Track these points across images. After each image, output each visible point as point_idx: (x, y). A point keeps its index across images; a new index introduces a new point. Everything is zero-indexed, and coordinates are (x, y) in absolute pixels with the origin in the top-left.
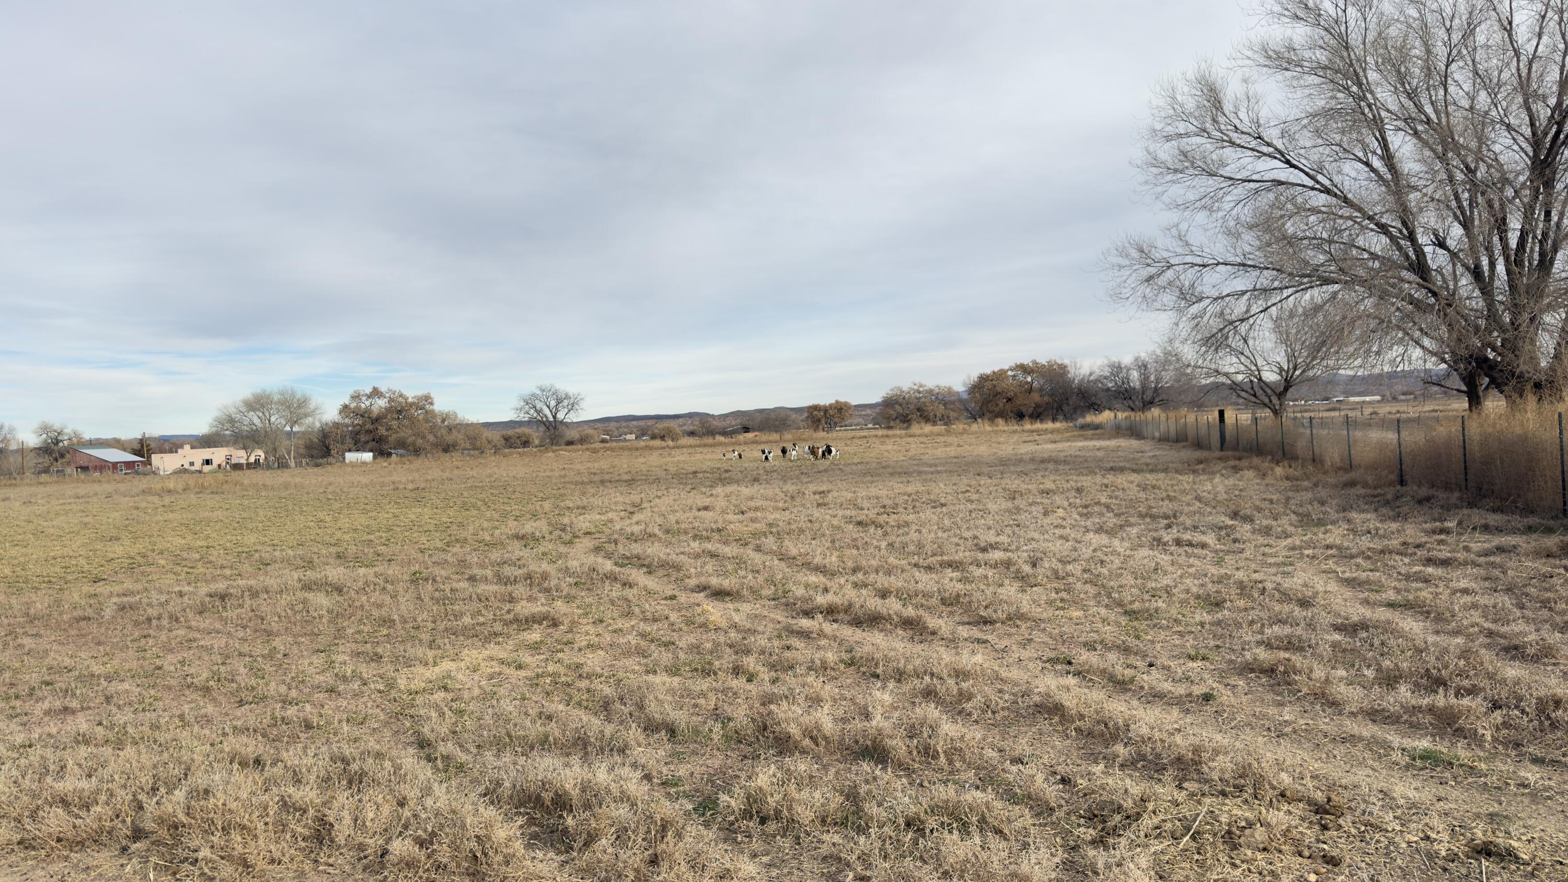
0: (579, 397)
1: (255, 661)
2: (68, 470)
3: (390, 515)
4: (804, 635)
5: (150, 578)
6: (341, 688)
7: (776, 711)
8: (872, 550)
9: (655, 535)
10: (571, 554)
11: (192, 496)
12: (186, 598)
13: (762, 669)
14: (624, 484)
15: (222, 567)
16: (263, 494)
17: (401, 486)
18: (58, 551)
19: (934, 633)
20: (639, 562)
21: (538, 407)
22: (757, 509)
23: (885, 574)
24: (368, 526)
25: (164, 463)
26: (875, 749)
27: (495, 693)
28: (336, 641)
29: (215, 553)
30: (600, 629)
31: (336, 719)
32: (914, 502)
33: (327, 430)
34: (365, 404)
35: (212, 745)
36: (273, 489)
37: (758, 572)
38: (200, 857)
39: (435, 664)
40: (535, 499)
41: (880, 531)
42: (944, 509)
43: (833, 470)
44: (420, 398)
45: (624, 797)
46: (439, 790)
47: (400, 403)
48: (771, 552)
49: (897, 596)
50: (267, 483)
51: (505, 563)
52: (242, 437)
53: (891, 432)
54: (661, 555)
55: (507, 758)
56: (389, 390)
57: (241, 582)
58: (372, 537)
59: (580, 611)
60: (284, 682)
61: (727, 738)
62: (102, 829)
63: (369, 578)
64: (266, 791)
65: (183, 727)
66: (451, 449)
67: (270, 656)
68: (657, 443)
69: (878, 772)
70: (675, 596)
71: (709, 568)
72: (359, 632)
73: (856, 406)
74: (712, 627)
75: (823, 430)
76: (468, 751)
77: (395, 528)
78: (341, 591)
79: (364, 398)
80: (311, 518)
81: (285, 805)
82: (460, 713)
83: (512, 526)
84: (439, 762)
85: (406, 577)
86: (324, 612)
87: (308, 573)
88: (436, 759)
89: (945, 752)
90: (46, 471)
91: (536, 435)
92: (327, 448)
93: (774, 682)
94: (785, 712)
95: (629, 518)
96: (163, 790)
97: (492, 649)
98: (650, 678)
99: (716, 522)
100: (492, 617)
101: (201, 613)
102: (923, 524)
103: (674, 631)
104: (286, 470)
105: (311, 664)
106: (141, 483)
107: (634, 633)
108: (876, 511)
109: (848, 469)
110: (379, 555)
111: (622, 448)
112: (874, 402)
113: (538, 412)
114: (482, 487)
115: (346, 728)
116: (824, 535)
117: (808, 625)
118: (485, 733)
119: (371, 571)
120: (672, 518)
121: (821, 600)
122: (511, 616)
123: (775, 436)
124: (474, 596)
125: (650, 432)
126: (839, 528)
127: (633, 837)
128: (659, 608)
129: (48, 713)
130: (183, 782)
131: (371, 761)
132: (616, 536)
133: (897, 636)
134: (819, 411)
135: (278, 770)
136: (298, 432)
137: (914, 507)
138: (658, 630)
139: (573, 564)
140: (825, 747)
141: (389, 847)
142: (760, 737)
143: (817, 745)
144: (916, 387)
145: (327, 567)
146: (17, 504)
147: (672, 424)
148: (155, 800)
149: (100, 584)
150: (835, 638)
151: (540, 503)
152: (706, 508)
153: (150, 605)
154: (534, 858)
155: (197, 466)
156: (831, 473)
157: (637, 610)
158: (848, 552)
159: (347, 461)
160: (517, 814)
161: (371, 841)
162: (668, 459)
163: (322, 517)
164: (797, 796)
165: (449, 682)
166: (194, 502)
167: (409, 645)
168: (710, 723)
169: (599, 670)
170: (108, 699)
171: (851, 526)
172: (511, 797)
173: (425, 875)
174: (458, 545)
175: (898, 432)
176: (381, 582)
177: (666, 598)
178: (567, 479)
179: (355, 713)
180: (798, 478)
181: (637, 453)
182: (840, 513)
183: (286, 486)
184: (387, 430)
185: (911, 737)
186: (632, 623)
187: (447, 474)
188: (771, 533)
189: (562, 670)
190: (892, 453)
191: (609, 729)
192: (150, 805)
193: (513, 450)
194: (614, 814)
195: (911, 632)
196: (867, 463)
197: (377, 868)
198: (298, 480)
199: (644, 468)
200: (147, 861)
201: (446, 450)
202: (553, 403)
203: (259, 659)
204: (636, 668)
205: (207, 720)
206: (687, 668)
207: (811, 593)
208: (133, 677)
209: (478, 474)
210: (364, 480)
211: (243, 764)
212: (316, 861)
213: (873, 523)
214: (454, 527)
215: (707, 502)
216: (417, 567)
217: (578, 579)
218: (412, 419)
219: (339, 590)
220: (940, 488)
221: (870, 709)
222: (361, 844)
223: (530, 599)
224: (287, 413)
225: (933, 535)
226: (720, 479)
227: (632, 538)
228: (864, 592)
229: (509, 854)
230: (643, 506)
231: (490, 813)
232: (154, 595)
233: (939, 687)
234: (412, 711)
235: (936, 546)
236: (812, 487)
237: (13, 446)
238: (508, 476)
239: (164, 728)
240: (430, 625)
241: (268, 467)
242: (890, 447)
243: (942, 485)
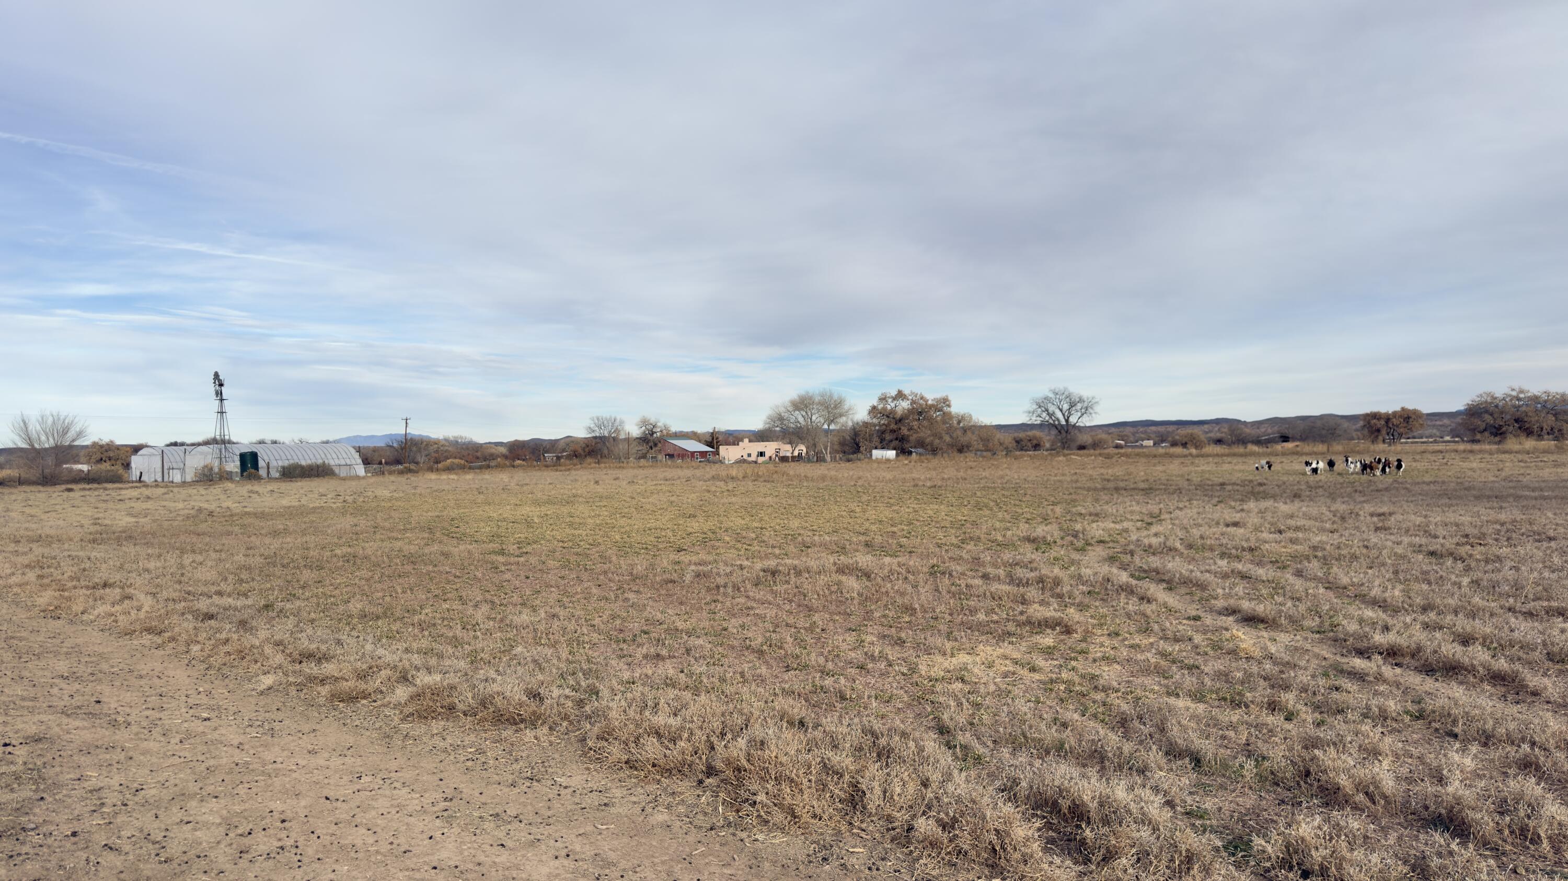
0: (1093, 401)
1: (799, 632)
2: (660, 457)
3: (911, 510)
4: (1359, 677)
5: (718, 551)
6: (870, 666)
7: (1322, 757)
8: (1449, 586)
9: (1176, 550)
10: (1084, 562)
11: (750, 483)
12: (745, 571)
13: (1304, 709)
14: (1141, 493)
15: (773, 547)
16: (805, 484)
17: (921, 483)
18: (652, 524)
19: (1535, 694)
20: (1157, 575)
21: (1050, 411)
22: (1297, 529)
23: (1467, 616)
24: (892, 519)
25: (729, 453)
26: (1451, 820)
27: (1009, 692)
28: (866, 623)
29: (767, 534)
30: (1116, 643)
31: (866, 694)
32: (1509, 533)
33: (858, 428)
34: (890, 405)
35: (766, 702)
36: (812, 480)
37: (1299, 599)
38: (758, 801)
39: (952, 655)
40: (1046, 503)
41: (1460, 565)
42: (1553, 544)
43: (1397, 489)
44: (939, 401)
45: (1144, 820)
46: (959, 778)
47: (921, 405)
48: (1315, 578)
49: (1483, 644)
50: (809, 475)
51: (1017, 564)
52: (789, 434)
53: (1476, 447)
54: (1183, 571)
55: (1022, 758)
56: (912, 393)
57: (789, 562)
58: (895, 529)
59: (1095, 622)
60: (822, 654)
61: (1261, 778)
62: (684, 760)
63: (893, 567)
64: (809, 751)
65: (744, 682)
66: (965, 449)
67: (811, 629)
68: (1179, 450)
69: (1454, 846)
70: (1200, 617)
71: (1240, 589)
72: (884, 616)
73: (1428, 415)
74: (1242, 654)
75: (1384, 441)
76: (984, 744)
77: (915, 522)
78: (869, 577)
79: (890, 400)
80: (844, 508)
81: (826, 767)
82: (977, 706)
83: (1023, 529)
84: (958, 750)
85: (925, 569)
86: (855, 595)
87: (842, 558)
88: (955, 746)
89: (1550, 838)
90: (644, 457)
91: (1047, 439)
92: (857, 445)
93: (1318, 724)
94: (1334, 760)
95: (1146, 529)
96: (729, 736)
97: (1006, 648)
98: (1172, 700)
99: (1248, 540)
100: (1005, 616)
101: (756, 585)
102: (1522, 561)
103: (1198, 654)
104: (823, 464)
105: (844, 640)
106: (711, 470)
107: (1154, 651)
108: (1455, 540)
109: (1417, 489)
110: (901, 546)
111: (1138, 455)
112: (1454, 410)
113: (1051, 415)
114: (994, 488)
115: (874, 705)
116: (1384, 564)
117: (1363, 666)
118: (1001, 729)
119: (895, 561)
120: (1196, 532)
121: (1379, 638)
122: (1024, 618)
123: (1321, 448)
124: (988, 594)
125: (1170, 439)
126: (1403, 557)
127: (1155, 862)
128: (1180, 627)
129: (646, 657)
130: (744, 731)
131: (897, 738)
132: (1132, 547)
133: (1483, 690)
134: (1379, 419)
135: (818, 734)
136: (834, 430)
137: (1508, 539)
138: (1180, 651)
139: (1086, 572)
140: (1384, 807)
141: (914, 823)
142: (1302, 783)
143: (1374, 803)
144: (1514, 393)
145: (857, 554)
146: (625, 483)
147: (1196, 430)
148: (723, 743)
149: (682, 553)
150: (1398, 685)
151: (1051, 507)
152: (1236, 524)
153: (718, 574)
154: (1051, 863)
155: (753, 458)
156: (1393, 492)
157: (1156, 627)
158: (1416, 586)
159: (874, 458)
160: (1034, 815)
161: (898, 815)
162: (1192, 468)
163: (853, 508)
164: (1348, 855)
165: (966, 674)
166: (751, 488)
167: (929, 634)
168: (1241, 759)
169: (1115, 684)
170: (688, 651)
171: (1421, 556)
172: (1028, 798)
173: (947, 858)
174: (972, 543)
175: (1487, 447)
176: (904, 572)
177: (1189, 618)
178: (1079, 485)
179: (882, 691)
180: (1350, 496)
181: (1156, 461)
182: (1406, 540)
183: (823, 478)
184: (909, 430)
185: (1501, 813)
186: (1151, 640)
187: (961, 474)
188: (1316, 557)
189: (1077, 679)
190: (1478, 472)
191: (1127, 748)
192: (720, 746)
193: (1024, 453)
194: (1136, 835)
195: (1503, 689)
196: (1443, 482)
197: (903, 841)
198: (833, 473)
199: (1164, 477)
200: (717, 796)
201: (960, 451)
202: (1066, 407)
203: (802, 631)
204: (1156, 688)
205: (761, 680)
206: (1214, 696)
207: (1367, 629)
208: (706, 634)
209: (990, 474)
210: (889, 476)
211: (791, 723)
212: (851, 824)
213: (1451, 554)
214: (968, 525)
215: (1237, 517)
216: (935, 561)
217: (1092, 588)
218: (931, 420)
219: (868, 575)
220: (1548, 518)
221: (1445, 772)
222: (889, 815)
223: (1042, 603)
224: (825, 413)
225: (1536, 574)
226: (1253, 493)
227: (1150, 550)
228: (1438, 635)
229: (1027, 854)
230: (1162, 517)
231: (1008, 809)
232: (722, 567)
233: (1542, 759)
234: (932, 697)
235: (1541, 588)
236: (1369, 508)
237: (622, 436)
238: (1019, 478)
239: (729, 682)
240: (948, 618)
241: (809, 461)
242: (1474, 465)
243: (1550, 515)
